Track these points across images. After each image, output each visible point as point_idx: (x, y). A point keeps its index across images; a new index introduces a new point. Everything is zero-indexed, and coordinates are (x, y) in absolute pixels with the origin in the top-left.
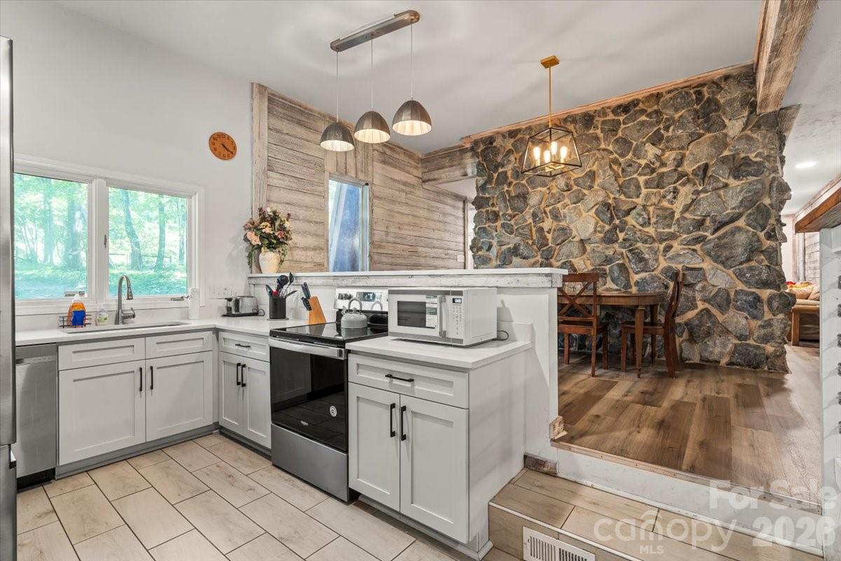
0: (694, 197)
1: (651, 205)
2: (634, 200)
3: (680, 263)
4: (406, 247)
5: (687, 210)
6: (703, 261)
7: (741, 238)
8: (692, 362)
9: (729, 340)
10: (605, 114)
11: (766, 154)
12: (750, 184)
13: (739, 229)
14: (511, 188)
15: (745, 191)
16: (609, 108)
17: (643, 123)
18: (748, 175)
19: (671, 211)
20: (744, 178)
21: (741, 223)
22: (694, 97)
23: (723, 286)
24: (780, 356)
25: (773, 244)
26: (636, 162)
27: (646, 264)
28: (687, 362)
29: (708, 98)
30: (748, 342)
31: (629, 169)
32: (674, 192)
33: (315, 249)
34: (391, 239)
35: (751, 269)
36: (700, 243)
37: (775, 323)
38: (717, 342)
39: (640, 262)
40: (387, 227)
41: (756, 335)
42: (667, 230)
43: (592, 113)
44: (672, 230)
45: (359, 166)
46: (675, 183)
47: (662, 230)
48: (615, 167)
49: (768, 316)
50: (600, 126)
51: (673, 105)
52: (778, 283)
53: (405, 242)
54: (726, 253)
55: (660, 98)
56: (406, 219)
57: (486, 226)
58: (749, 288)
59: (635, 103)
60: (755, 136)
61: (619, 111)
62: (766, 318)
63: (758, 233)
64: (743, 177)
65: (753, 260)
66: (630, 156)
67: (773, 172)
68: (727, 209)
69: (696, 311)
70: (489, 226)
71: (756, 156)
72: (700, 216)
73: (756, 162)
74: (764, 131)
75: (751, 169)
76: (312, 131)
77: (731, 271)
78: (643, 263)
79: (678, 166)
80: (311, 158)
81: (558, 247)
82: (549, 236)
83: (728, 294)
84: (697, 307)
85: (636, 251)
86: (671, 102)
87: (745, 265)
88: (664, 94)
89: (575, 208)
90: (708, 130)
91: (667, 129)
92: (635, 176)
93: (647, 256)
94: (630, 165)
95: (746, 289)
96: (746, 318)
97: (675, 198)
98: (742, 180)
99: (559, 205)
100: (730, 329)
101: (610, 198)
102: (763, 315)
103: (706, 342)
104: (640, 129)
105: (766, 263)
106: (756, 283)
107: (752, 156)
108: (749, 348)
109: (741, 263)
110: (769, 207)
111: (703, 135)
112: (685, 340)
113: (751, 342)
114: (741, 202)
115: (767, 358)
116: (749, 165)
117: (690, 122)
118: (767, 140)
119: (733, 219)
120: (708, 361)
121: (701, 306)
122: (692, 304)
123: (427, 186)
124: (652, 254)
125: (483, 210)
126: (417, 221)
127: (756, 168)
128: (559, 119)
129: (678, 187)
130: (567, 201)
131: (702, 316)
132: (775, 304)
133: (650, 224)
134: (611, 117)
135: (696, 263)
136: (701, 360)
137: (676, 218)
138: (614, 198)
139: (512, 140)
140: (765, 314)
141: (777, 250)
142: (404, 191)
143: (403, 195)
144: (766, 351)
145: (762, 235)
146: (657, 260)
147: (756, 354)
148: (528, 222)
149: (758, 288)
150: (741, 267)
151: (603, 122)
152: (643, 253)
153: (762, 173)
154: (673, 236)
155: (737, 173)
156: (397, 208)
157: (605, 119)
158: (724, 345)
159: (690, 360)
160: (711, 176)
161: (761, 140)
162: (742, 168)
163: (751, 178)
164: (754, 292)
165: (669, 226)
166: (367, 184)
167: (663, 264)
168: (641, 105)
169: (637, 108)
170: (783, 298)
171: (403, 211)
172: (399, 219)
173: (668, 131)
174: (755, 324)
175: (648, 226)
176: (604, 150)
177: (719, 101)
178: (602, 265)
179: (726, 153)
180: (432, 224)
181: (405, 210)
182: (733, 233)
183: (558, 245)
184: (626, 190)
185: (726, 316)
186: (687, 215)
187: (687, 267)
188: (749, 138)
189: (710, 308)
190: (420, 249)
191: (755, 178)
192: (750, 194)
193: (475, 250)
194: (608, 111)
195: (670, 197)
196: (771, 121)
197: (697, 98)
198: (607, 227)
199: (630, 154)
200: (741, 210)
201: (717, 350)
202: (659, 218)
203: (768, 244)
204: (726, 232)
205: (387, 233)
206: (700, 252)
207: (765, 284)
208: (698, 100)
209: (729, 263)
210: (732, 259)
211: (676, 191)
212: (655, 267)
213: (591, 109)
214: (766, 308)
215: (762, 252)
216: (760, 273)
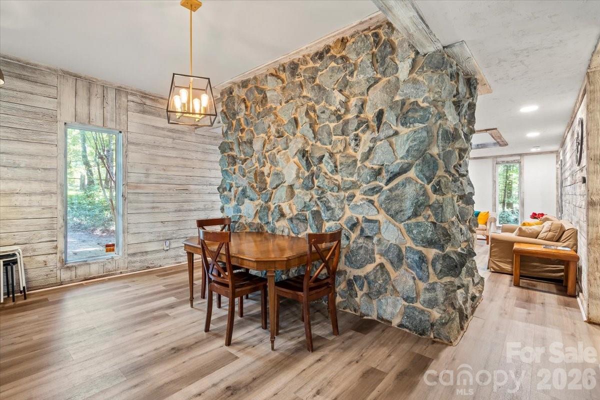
0: (371, 145)
1: (337, 153)
2: (326, 146)
3: (361, 214)
4: (171, 186)
5: (367, 158)
6: (379, 213)
7: (410, 191)
8: (370, 318)
9: (398, 300)
10: (306, 63)
11: (432, 99)
12: (415, 132)
13: (409, 180)
14: (244, 135)
15: (411, 139)
16: (309, 55)
17: (333, 69)
18: (414, 122)
19: (354, 159)
20: (411, 126)
21: (412, 173)
22: (372, 39)
23: (393, 242)
24: (446, 323)
25: (440, 198)
26: (327, 109)
27: (333, 213)
28: (365, 317)
29: (385, 40)
30: (415, 305)
31: (323, 116)
32: (356, 140)
33: (43, 193)
34: (152, 179)
35: (418, 225)
36: (377, 193)
37: (438, 288)
38: (389, 300)
39: (328, 210)
40: (147, 170)
41: (422, 298)
42: (351, 179)
43: (296, 61)
44: (353, 179)
45: (108, 115)
46: (356, 130)
47: (346, 179)
48: (312, 114)
49: (433, 278)
50: (302, 74)
51: (355, 49)
52: (442, 242)
53: (172, 181)
54: (395, 206)
55: (346, 43)
56: (173, 162)
57: (228, 169)
58: (417, 246)
59: (328, 49)
60: (420, 78)
61: (316, 58)
62: (431, 281)
63: (426, 185)
64: (410, 124)
65: (420, 215)
66: (323, 103)
67: (440, 118)
68: (396, 159)
69: (373, 265)
70: (230, 169)
71: (423, 102)
72: (377, 165)
73: (422, 108)
74: (429, 73)
75: (417, 115)
76: (39, 84)
77: (402, 226)
78: (330, 211)
79: (360, 112)
80: (37, 110)
81: (274, 191)
82: (268, 180)
83: (400, 250)
84: (375, 261)
85: (324, 199)
86: (353, 46)
87: (413, 221)
88: (349, 39)
89: (284, 154)
90: (384, 74)
91: (351, 74)
92: (327, 123)
93: (333, 205)
94: (323, 112)
95: (414, 246)
96: (414, 278)
97: (357, 145)
98: (409, 127)
99: (275, 151)
100: (398, 290)
101: (308, 145)
102: (428, 277)
103: (380, 300)
104: (331, 76)
105: (433, 219)
106: (422, 240)
107: (420, 101)
108: (415, 312)
109: (409, 218)
110: (437, 157)
111: (380, 79)
112: (365, 293)
113: (418, 305)
114: (408, 151)
115: (432, 325)
116: (416, 111)
117: (368, 67)
118: (433, 83)
119: (404, 170)
120: (382, 319)
121: (379, 259)
122: (370, 257)
123: (198, 131)
124: (338, 202)
125: (226, 154)
126: (189, 163)
127: (422, 114)
128: (274, 69)
129: (360, 134)
130: (280, 147)
131: (377, 271)
132: (439, 267)
133: (337, 171)
134: (311, 64)
135: (372, 215)
136: (378, 318)
137: (358, 166)
138: (312, 145)
139: (245, 90)
140: (431, 276)
141: (442, 206)
142: (170, 137)
143: (170, 141)
144: (432, 317)
145: (429, 187)
146: (343, 209)
147: (421, 320)
148: (255, 166)
149: (424, 247)
150: (409, 222)
151: (305, 70)
152: (329, 202)
153: (428, 120)
154: (354, 185)
155: (404, 120)
156: (161, 152)
157: (308, 66)
158: (395, 306)
159: (368, 315)
160: (385, 123)
161: (426, 83)
162: (410, 114)
163: (418, 126)
164: (421, 251)
165: (352, 175)
166: (121, 132)
167: (348, 213)
168: (332, 51)
169: (329, 54)
170: (447, 260)
171: (171, 155)
172: (162, 161)
173: (352, 76)
174: (422, 285)
175: (336, 174)
176: (304, 97)
177: (394, 43)
178: (303, 211)
179: (397, 98)
180: (206, 165)
181: (173, 153)
182: (404, 185)
183: (274, 188)
184: (320, 137)
185: (398, 273)
186: (367, 163)
187: (366, 219)
188: (415, 81)
189: (385, 264)
190: (192, 187)
191: (421, 125)
192: (415, 143)
193: (221, 190)
194: (308, 58)
195: (353, 144)
196: (435, 62)
197: (374, 41)
198: (307, 174)
199: (324, 102)
200: (409, 160)
201: (389, 309)
202: (343, 166)
203: (434, 197)
204: (398, 184)
205: (147, 175)
206: (376, 204)
207: (430, 243)
208: (376, 43)
209: (399, 216)
210: (402, 213)
211: (357, 139)
212: (340, 216)
213: (296, 57)
214: (431, 270)
215: (430, 206)
216: (426, 230)
